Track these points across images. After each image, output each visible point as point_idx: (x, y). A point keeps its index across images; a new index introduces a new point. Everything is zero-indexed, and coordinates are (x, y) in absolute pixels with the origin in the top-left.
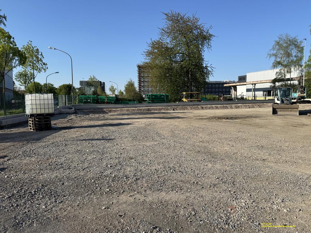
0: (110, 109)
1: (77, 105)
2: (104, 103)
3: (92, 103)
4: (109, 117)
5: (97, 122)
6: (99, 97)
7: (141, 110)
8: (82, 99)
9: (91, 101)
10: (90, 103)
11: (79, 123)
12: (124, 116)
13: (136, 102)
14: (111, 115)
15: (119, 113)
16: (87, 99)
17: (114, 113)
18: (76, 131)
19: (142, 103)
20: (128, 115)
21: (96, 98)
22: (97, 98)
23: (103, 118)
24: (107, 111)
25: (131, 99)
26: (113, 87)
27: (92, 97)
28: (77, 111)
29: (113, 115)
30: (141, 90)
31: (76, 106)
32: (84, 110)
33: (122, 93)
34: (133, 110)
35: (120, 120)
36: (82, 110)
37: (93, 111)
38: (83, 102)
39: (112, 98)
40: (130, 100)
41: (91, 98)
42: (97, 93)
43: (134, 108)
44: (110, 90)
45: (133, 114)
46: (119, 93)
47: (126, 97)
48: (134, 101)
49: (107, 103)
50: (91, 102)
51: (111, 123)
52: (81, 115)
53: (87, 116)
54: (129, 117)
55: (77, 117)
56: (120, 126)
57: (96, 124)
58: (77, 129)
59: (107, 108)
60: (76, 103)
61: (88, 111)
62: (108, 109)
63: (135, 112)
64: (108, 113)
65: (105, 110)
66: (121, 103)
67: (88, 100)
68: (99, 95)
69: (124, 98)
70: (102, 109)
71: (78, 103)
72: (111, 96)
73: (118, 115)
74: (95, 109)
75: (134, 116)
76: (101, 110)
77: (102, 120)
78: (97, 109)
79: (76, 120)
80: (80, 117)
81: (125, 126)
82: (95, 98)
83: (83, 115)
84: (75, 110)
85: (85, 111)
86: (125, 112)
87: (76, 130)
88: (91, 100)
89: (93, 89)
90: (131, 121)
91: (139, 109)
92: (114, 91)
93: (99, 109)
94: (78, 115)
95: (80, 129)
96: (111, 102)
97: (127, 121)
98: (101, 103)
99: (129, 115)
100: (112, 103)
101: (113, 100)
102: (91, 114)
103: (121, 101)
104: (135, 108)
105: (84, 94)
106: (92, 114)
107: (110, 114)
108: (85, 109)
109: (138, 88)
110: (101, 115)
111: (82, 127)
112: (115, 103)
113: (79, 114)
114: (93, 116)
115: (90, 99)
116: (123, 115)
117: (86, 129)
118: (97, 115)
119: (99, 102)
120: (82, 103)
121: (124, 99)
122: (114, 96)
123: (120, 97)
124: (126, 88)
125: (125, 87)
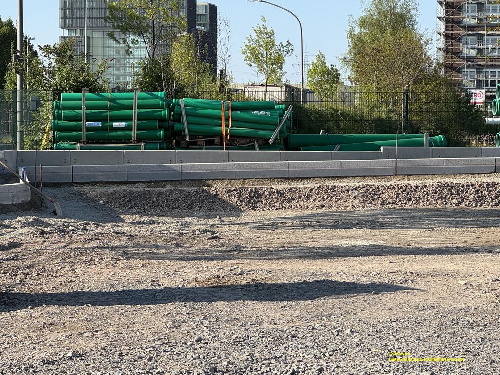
0: (251, 186)
1: (46, 158)
2: (212, 141)
3: (139, 140)
4: (245, 235)
5: (172, 270)
6: (182, 101)
7: (459, 191)
8: (78, 119)
9: (128, 128)
10: (127, 139)
11: (56, 274)
12: (342, 232)
13: (425, 138)
14: (261, 227)
15: (310, 209)
16: (109, 113)
17: (275, 214)
18: (42, 321)
19: (468, 143)
20: (373, 224)
21: (165, 112)
22: (171, 110)
23: (209, 244)
24: (234, 200)
25: (395, 117)
26: (267, 37)
27: (135, 103)
28: (47, 193)
29: (273, 226)
30: (458, 53)
31: (37, 159)
32: (85, 188)
33: (334, 76)
34: (410, 192)
35: (319, 262)
36: (77, 189)
37: (142, 196)
38: (84, 134)
39: (269, 106)
40: (384, 127)
41: (134, 112)
42: (170, 79)
43: (413, 182)
44: (254, 55)
45: (410, 220)
46: (312, 73)
47: (357, 104)
48: (413, 129)
49: (236, 142)
50: (134, 133)
51: (260, 277)
52: (72, 223)
53: (108, 227)
54: (379, 237)
55: (43, 233)
56: (321, 301)
57: (167, 282)
58: (51, 309)
59: (230, 177)
60: (36, 143)
61: (110, 197)
62: (238, 185)
63: (421, 205)
64: (236, 211)
65: (218, 188)
66: (326, 145)
67: (116, 124)
68: (180, 92)
69: (343, 107)
70: (200, 180)
71: (54, 140)
72: (259, 94)
73: (305, 223)
74: (157, 183)
75: (416, 232)
76: (193, 189)
77: (204, 256)
78: (171, 181)
79: (39, 253)
80: (63, 231)
81: (359, 300)
82: (157, 107)
83: (81, 223)
84: (34, 184)
85: (93, 191)
86: (353, 206)
87: (41, 313)
88: (134, 123)
89: (141, 51)
90: (394, 267)
91: (449, 186)
92: (279, 62)
93: (181, 180)
94: (53, 221)
95: (68, 309)
96: (258, 138)
97: (366, 268)
98: (192, 145)
99: (382, 226)
100: (265, 145)
101: (273, 125)
102: (128, 218)
103: (328, 131)
104: (420, 182)
105: (86, 85)
106: (136, 218)
107: (251, 216)
108: (94, 183)
109: (442, 44)
110: (197, 224)
111: (77, 298)
112: (286, 144)
113: (54, 214)
114: (144, 232)
115: (128, 118)
116: (342, 223)
117: (104, 310)
118: (169, 225)
119: (180, 134)
120: (77, 139)
121: (345, 115)
122: (276, 94)
123: (313, 103)
124: (358, 43)
125: (351, 35)
